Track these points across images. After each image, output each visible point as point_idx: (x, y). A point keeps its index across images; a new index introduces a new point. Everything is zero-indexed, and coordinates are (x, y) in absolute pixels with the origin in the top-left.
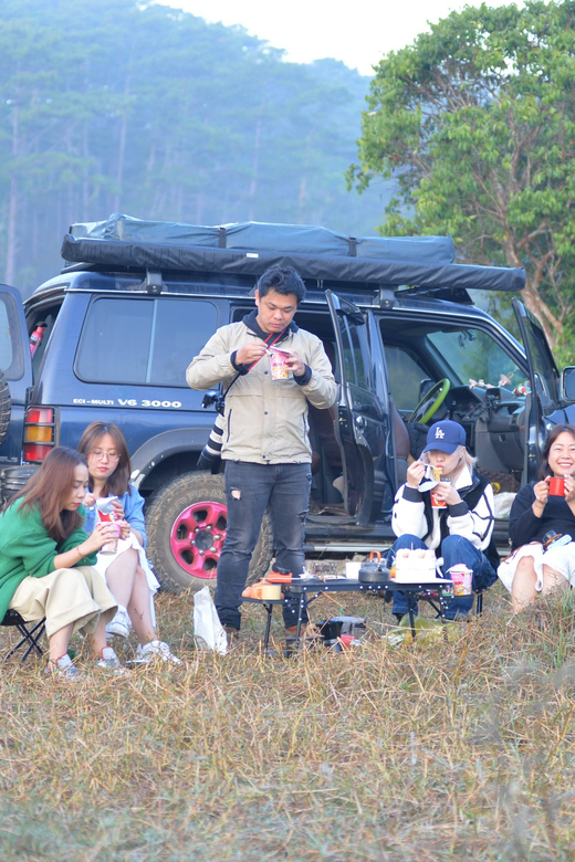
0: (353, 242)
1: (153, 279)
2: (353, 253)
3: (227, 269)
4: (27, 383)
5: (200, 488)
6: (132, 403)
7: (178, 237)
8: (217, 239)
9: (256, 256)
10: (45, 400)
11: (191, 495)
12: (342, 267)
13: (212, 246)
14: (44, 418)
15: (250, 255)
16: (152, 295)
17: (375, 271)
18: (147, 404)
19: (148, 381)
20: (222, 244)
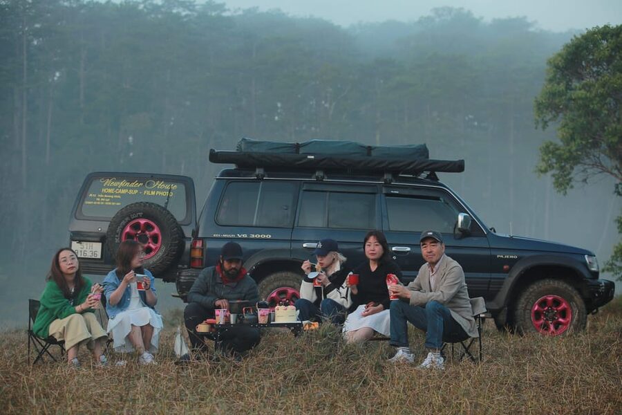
0: (370, 149)
1: (259, 171)
2: (369, 154)
3: (299, 165)
4: (193, 227)
5: (280, 280)
6: (245, 236)
7: (273, 149)
8: (295, 149)
9: (313, 157)
10: (200, 236)
11: (276, 284)
12: (360, 162)
13: (292, 153)
14: (199, 245)
15: (309, 157)
16: (260, 179)
17: (379, 164)
18: (253, 236)
19: (254, 224)
20: (297, 151)
